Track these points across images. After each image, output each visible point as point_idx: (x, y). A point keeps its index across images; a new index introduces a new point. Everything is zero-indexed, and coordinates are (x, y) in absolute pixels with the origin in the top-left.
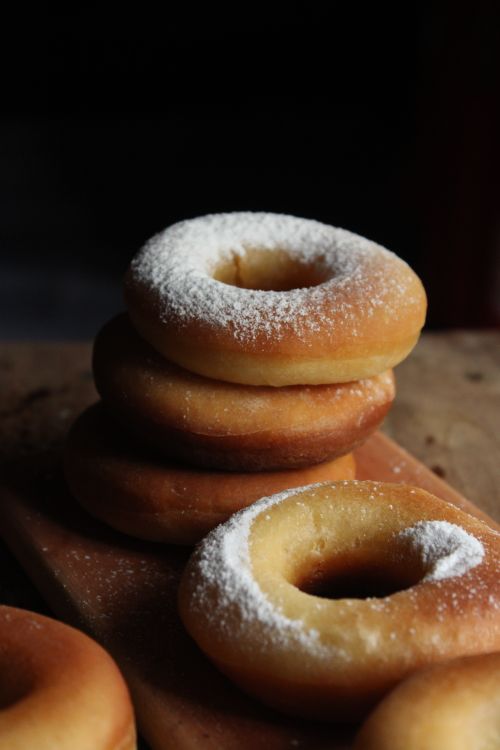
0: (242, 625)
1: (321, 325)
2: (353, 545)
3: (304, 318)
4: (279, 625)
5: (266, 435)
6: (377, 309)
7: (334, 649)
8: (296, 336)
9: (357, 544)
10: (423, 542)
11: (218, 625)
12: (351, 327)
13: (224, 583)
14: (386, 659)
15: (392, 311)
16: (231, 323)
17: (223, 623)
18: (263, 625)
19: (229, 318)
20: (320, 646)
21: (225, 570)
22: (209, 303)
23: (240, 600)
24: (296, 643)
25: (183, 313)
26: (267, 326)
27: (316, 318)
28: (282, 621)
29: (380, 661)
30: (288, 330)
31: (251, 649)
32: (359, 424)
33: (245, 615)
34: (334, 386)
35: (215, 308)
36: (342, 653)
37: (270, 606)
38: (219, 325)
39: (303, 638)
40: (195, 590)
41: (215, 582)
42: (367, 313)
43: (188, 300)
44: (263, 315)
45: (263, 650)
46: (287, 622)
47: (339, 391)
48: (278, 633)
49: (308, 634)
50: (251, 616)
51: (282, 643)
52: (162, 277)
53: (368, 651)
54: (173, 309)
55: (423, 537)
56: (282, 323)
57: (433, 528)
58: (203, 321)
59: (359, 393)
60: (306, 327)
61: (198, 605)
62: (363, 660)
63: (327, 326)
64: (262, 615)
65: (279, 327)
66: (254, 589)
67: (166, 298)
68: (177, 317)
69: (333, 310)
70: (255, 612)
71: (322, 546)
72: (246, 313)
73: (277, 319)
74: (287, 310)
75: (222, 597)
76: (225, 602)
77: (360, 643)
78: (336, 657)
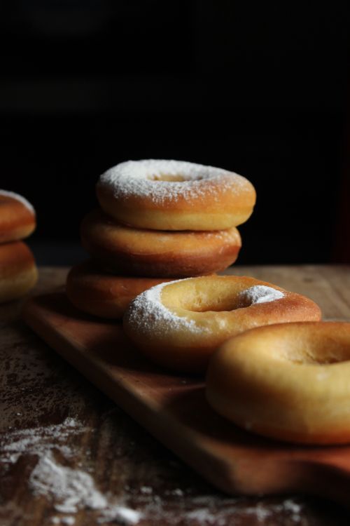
0: (156, 323)
1: (198, 195)
2: (217, 302)
3: (189, 192)
4: (174, 320)
5: (171, 253)
6: (228, 190)
7: (203, 328)
8: (185, 200)
9: (219, 302)
10: (252, 295)
11: (143, 325)
12: (214, 196)
13: (146, 307)
14: (230, 332)
15: (236, 192)
16: (151, 194)
17: (146, 324)
18: (166, 321)
19: (150, 192)
20: (195, 327)
21: (147, 302)
22: (140, 186)
23: (154, 312)
24: (183, 326)
25: (126, 191)
26: (170, 195)
27: (195, 192)
28: (176, 318)
29: (227, 333)
30: (181, 197)
31: (160, 333)
32: (220, 252)
33: (157, 318)
34: (207, 232)
35: (143, 188)
36: (207, 329)
37: (170, 313)
38: (145, 196)
39: (187, 324)
40: (132, 313)
41: (142, 307)
42: (222, 191)
43: (129, 186)
44: (168, 190)
45: (166, 332)
46: (178, 318)
47: (209, 235)
48: (174, 323)
49: (190, 322)
50: (160, 317)
51: (176, 327)
52: (116, 178)
53: (221, 328)
54: (121, 191)
55: (253, 293)
56: (178, 194)
57: (258, 288)
58: (136, 194)
59: (221, 237)
60: (190, 196)
61: (133, 319)
62: (218, 333)
63: (201, 195)
64: (166, 316)
65: (176, 195)
66: (162, 307)
67: (118, 187)
68: (123, 194)
69: (204, 189)
70: (162, 316)
71: (200, 302)
72: (160, 189)
73: (175, 192)
74: (180, 188)
75: (145, 312)
76: (147, 314)
77: (216, 325)
78: (204, 331)
